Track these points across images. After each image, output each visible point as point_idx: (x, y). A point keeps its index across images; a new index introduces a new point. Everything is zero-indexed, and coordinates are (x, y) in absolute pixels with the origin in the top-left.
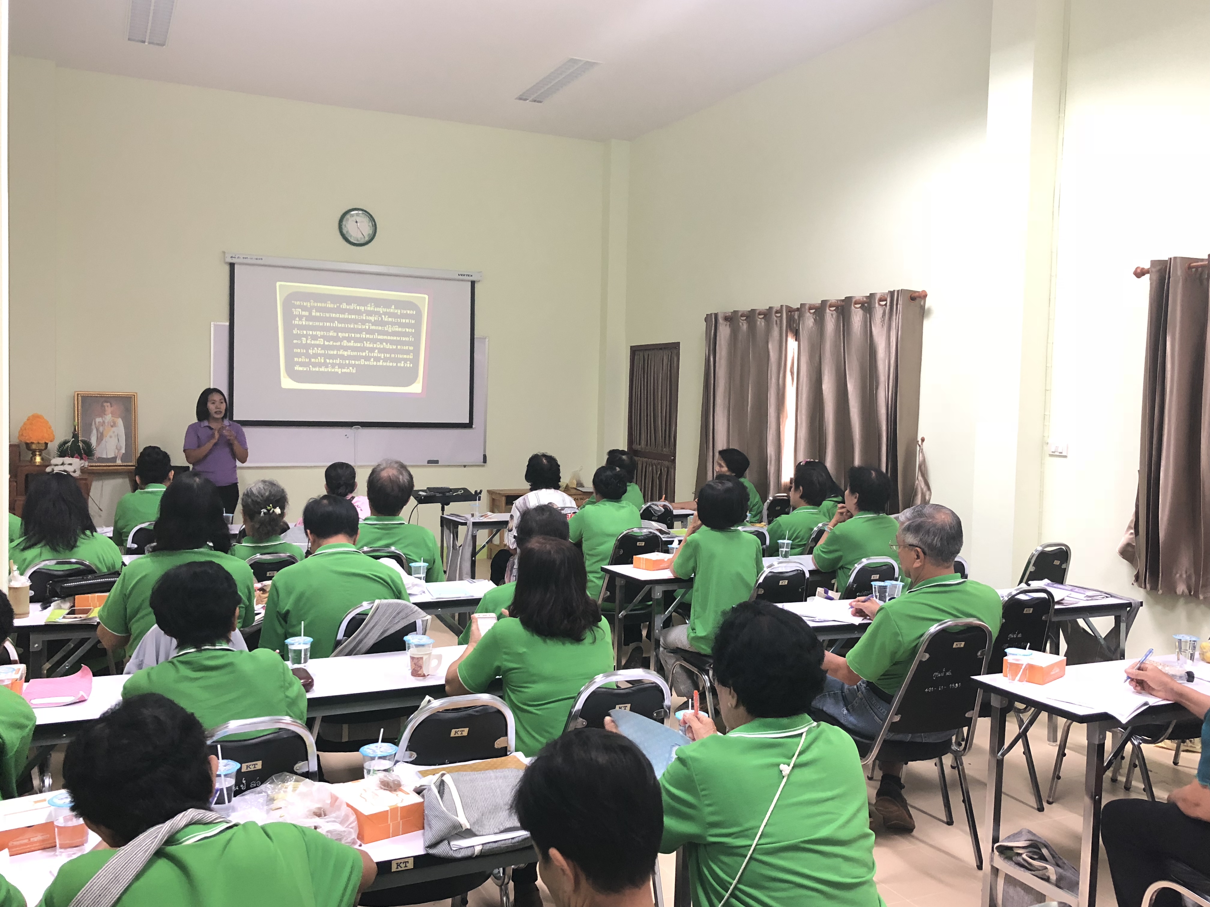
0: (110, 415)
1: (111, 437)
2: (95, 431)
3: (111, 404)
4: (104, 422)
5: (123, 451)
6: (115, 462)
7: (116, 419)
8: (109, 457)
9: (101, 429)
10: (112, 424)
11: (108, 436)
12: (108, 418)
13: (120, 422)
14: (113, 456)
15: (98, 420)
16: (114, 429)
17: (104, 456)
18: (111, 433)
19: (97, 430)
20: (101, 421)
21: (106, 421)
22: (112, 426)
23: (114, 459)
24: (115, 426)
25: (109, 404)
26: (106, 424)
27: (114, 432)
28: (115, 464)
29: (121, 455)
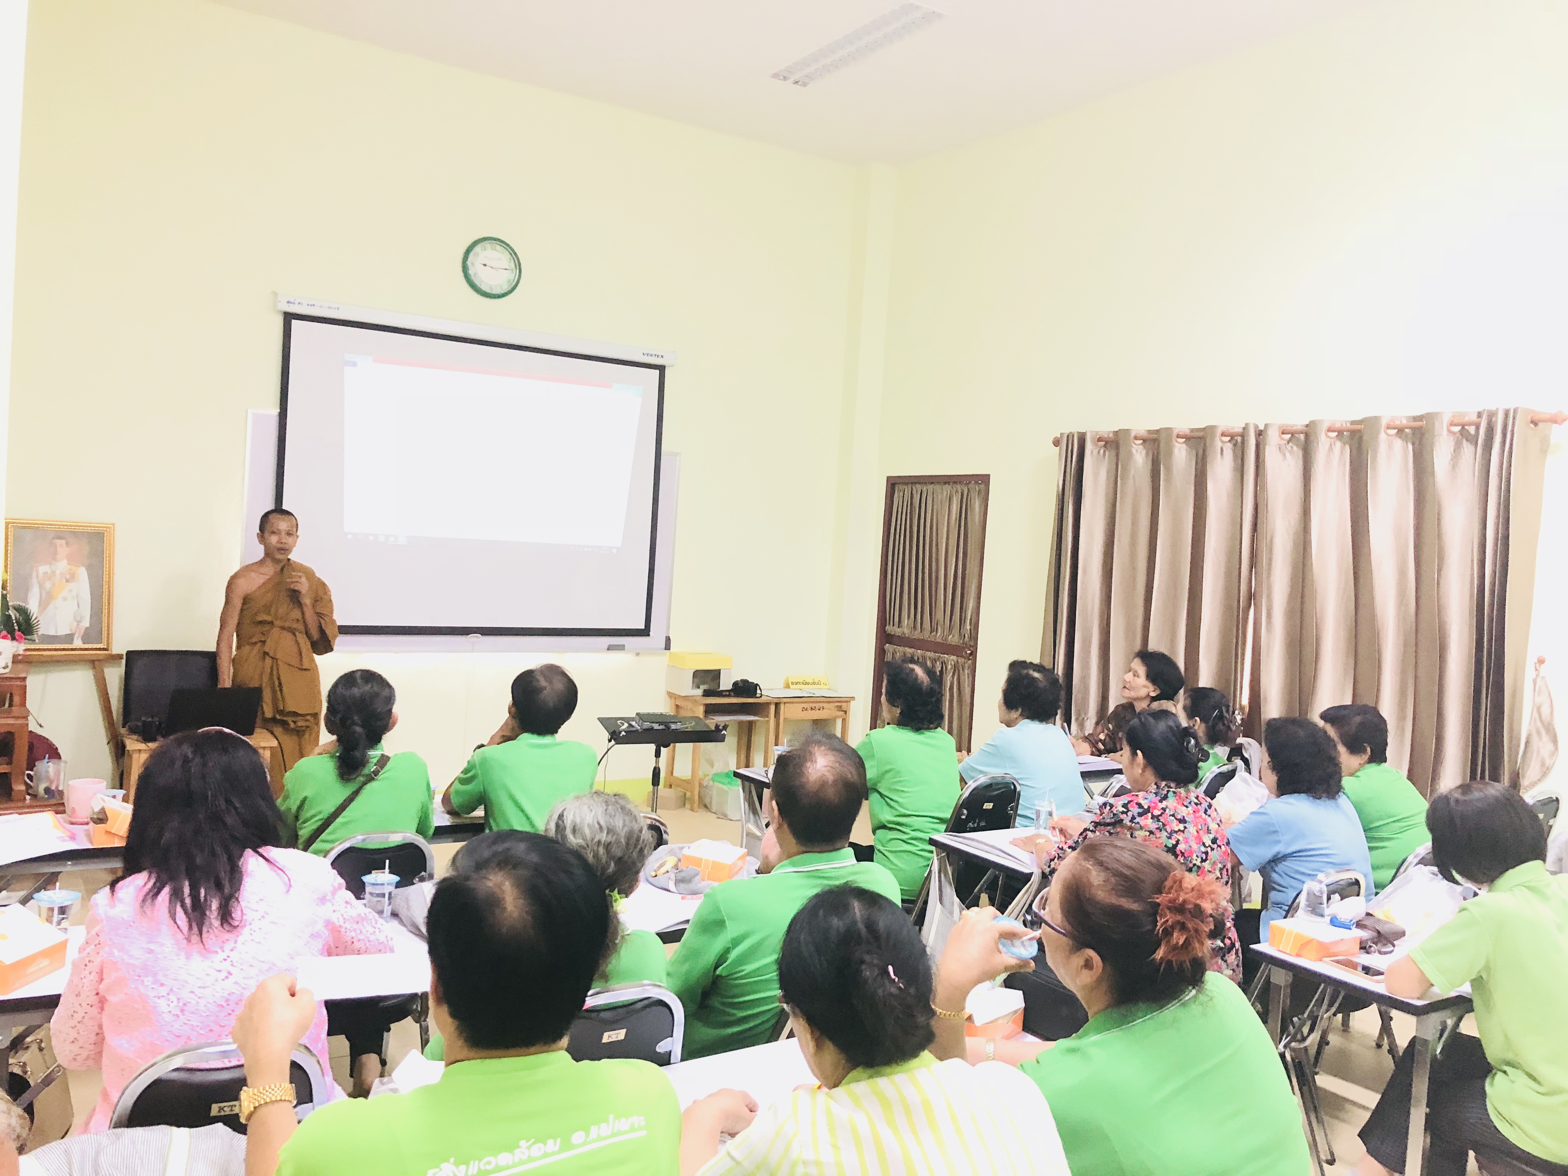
0: (65, 562)
1: (65, 599)
2: (37, 587)
3: (67, 544)
4: (54, 572)
5: (86, 623)
6: (71, 643)
7: (74, 568)
8: (61, 633)
9: (48, 585)
10: (68, 577)
11: (61, 597)
13: (83, 573)
14: (69, 632)
15: (43, 569)
16: (71, 585)
17: (52, 633)
18: (65, 593)
19: (41, 586)
20: (49, 571)
21: (58, 572)
22: (67, 581)
23: (69, 638)
24: (74, 581)
25: (63, 542)
26: (57, 576)
27: (71, 591)
28: (70, 646)
29: (83, 631)
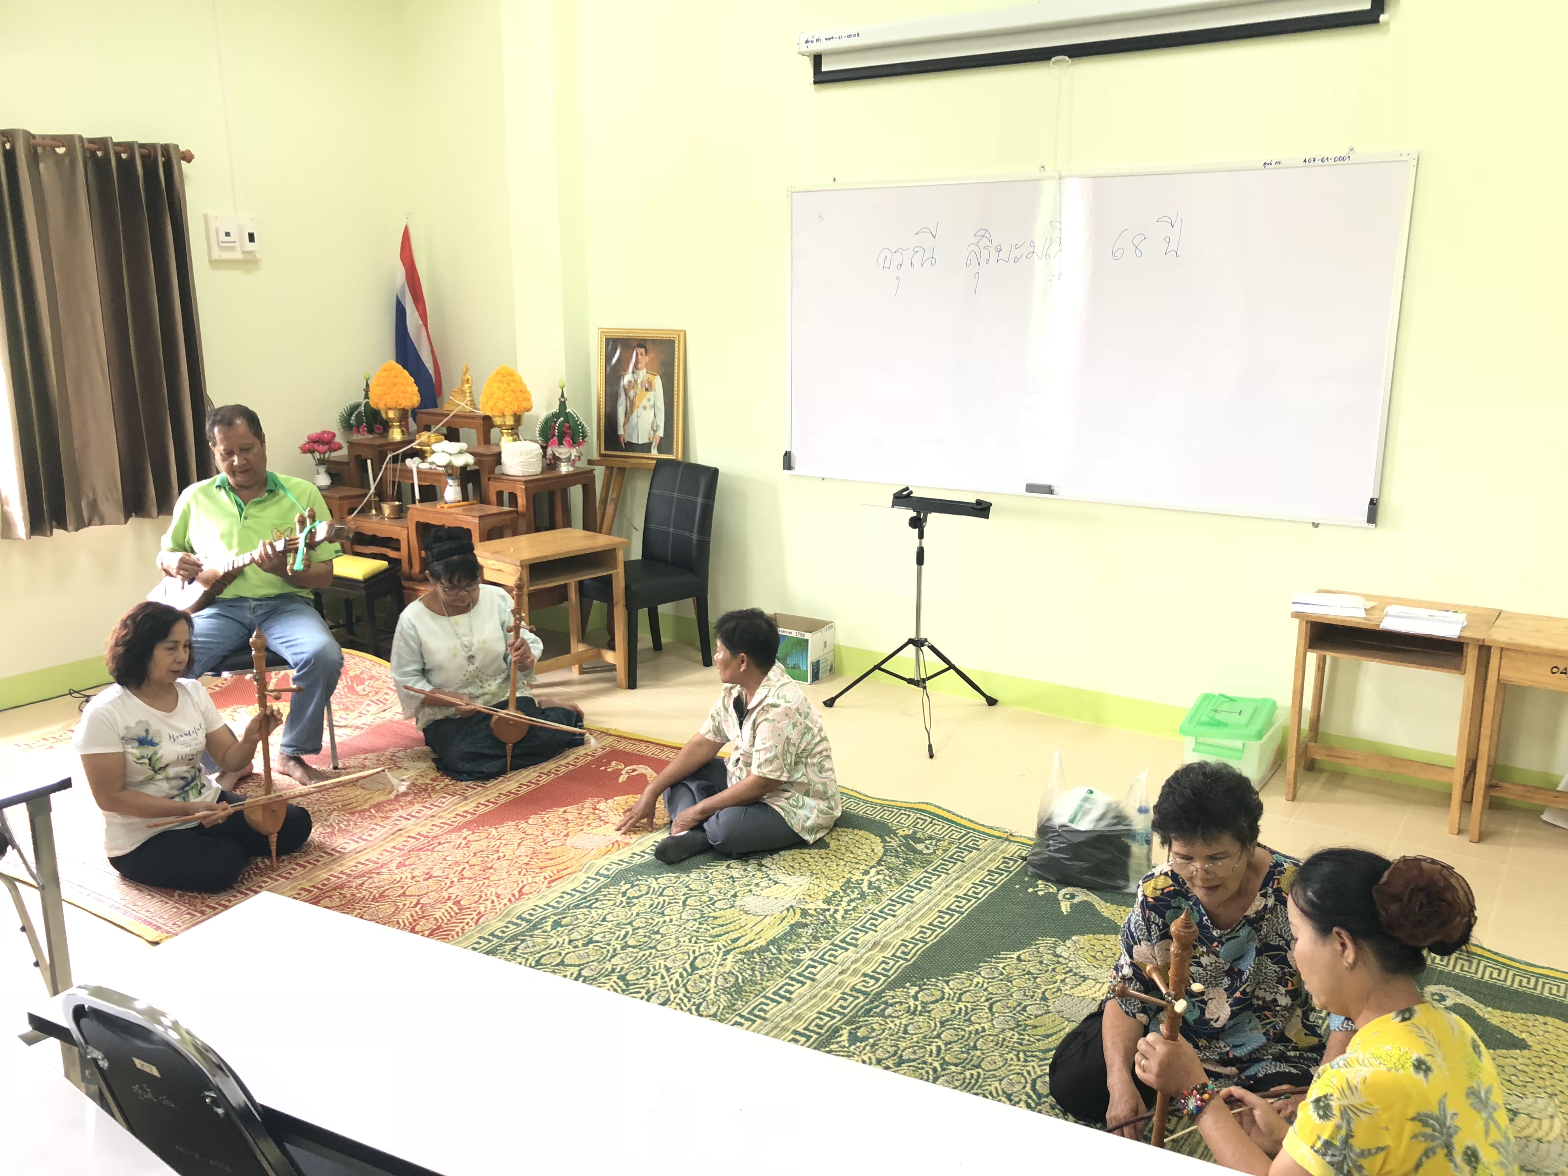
0: (645, 370)
1: (645, 408)
2: (622, 399)
3: (646, 351)
4: (636, 381)
5: (661, 433)
6: (649, 451)
7: (650, 376)
8: (641, 442)
9: (631, 394)
10: (647, 385)
11: (641, 406)
12: (643, 374)
13: (658, 382)
14: (647, 441)
15: (628, 378)
16: (650, 394)
17: (635, 441)
18: (644, 402)
19: (626, 394)
20: (633, 380)
21: (639, 381)
22: (647, 390)
23: (647, 447)
24: (651, 389)
25: (643, 350)
26: (639, 386)
27: (649, 400)
28: (647, 455)
29: (658, 441)
